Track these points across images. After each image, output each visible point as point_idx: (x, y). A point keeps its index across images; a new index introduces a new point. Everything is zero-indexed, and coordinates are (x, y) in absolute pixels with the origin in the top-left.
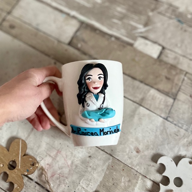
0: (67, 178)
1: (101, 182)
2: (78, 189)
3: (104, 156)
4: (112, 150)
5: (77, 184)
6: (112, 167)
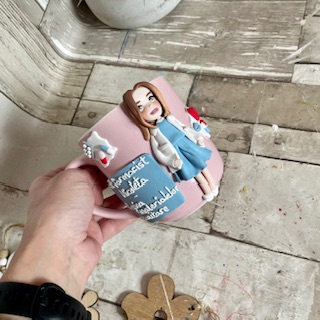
3: (304, 265)
4: (314, 252)
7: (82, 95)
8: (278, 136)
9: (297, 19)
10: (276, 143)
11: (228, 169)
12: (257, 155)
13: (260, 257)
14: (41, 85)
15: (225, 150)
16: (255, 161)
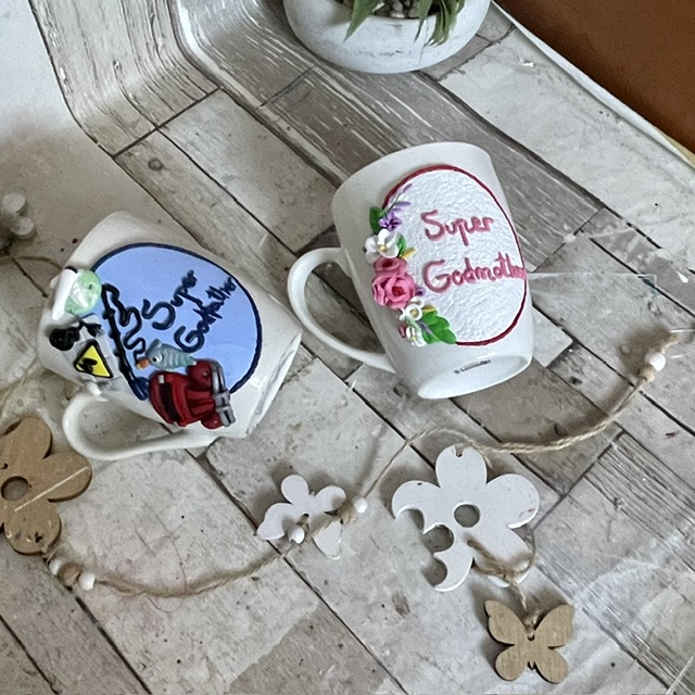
0: (170, 617)
1: (263, 660)
2: (192, 656)
3: (299, 591)
4: (326, 583)
5: (192, 640)
6: (312, 627)
7: (164, 125)
9: (566, 227)
10: (395, 391)
11: (295, 382)
12: (354, 390)
13: (245, 539)
14: (115, 63)
15: (314, 350)
16: (344, 398)
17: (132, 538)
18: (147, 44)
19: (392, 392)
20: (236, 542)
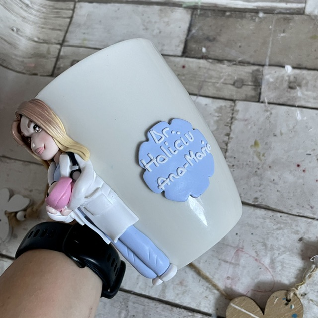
7: (64, 41)
8: (292, 79)
10: (291, 88)
11: (236, 121)
12: (269, 103)
13: (278, 223)
14: (13, 30)
15: (232, 98)
16: (267, 111)
17: (220, 264)
18: (21, 8)
19: (289, 90)
20: (275, 227)
